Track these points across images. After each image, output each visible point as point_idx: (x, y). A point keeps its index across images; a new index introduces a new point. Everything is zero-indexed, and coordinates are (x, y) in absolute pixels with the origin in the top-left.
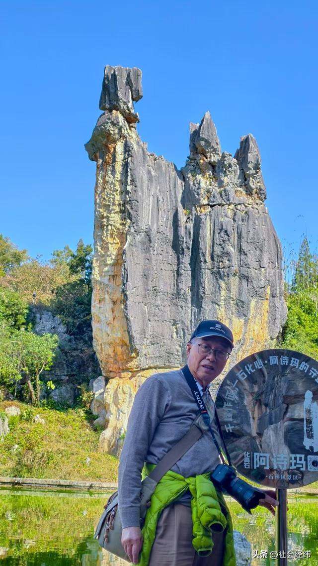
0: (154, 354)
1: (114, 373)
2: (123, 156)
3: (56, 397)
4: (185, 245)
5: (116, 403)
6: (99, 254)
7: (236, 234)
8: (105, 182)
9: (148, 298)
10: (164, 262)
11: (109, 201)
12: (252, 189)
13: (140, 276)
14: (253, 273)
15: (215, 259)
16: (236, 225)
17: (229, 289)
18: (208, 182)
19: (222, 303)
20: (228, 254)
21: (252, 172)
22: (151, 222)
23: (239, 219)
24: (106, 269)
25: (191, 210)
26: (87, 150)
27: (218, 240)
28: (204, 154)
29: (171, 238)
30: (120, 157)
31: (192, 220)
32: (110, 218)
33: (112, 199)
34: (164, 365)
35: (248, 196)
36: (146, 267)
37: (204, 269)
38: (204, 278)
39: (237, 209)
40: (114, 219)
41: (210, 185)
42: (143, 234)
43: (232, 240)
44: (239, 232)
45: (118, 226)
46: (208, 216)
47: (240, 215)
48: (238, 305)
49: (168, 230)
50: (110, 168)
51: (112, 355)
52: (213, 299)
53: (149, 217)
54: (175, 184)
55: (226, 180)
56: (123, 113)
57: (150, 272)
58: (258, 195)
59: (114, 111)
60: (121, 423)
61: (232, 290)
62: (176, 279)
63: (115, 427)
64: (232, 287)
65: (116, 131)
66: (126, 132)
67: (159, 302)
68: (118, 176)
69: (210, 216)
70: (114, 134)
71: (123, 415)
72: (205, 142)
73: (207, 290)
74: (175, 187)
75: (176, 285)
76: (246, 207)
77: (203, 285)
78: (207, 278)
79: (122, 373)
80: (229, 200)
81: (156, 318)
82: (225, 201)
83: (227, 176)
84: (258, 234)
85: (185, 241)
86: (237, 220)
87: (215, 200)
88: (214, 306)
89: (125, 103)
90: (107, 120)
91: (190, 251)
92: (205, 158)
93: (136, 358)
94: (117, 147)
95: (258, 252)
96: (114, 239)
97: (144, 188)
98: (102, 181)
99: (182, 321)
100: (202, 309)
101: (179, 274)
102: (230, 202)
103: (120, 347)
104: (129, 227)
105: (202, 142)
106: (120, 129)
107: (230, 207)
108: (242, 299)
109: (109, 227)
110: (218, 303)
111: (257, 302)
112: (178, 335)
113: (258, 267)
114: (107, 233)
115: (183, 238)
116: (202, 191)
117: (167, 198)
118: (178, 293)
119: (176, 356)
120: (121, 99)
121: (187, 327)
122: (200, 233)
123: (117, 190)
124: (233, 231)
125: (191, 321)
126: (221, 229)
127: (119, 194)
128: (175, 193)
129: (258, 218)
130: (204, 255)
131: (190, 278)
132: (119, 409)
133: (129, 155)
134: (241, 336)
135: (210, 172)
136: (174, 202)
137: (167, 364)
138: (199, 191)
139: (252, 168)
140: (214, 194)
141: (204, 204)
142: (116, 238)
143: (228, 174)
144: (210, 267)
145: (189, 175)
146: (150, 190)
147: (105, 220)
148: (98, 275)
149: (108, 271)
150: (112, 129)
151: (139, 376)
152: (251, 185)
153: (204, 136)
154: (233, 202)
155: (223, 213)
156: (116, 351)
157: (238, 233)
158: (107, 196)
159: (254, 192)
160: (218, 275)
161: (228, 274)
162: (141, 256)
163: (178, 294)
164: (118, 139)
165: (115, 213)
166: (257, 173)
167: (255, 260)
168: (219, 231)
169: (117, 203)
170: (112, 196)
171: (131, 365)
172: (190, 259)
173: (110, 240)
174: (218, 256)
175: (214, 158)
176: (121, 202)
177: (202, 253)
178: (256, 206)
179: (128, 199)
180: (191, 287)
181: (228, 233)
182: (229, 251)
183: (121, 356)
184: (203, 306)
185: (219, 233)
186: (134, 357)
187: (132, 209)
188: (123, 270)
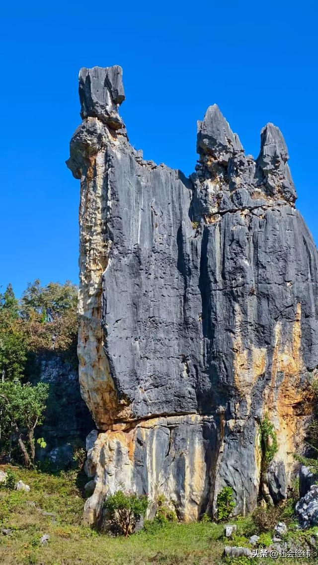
0: (158, 399)
1: (106, 425)
2: (104, 168)
3: (55, 457)
4: (191, 264)
5: (103, 463)
6: (83, 284)
7: (252, 244)
8: (88, 200)
9: (139, 331)
10: (167, 286)
11: (91, 222)
12: (273, 188)
13: (128, 306)
14: (275, 289)
15: (227, 277)
16: (251, 233)
17: (245, 312)
18: (218, 186)
19: (238, 330)
20: (241, 269)
21: (270, 167)
22: (141, 241)
23: (255, 225)
24: (89, 301)
25: (199, 221)
26: (68, 167)
27: (229, 254)
28: (211, 154)
29: (176, 258)
30: (100, 170)
31: (201, 233)
32: (92, 242)
33: (93, 220)
34: (175, 411)
35: (269, 197)
36: (135, 294)
37: (215, 290)
38: (215, 301)
39: (253, 214)
40: (96, 241)
41: (221, 189)
42: (131, 256)
43: (246, 252)
44: (256, 241)
45: (100, 249)
46: (217, 227)
47: (257, 220)
48: (258, 332)
49: (171, 249)
50: (91, 184)
51: (101, 403)
52: (227, 326)
53: (137, 235)
54: (180, 194)
55: (237, 180)
56: (101, 119)
57: (140, 300)
58: (282, 194)
59: (90, 118)
60: (107, 487)
61: (249, 313)
62: (183, 305)
63: (101, 492)
64: (249, 309)
65: (95, 141)
66: (107, 140)
67: (161, 335)
68: (100, 191)
69: (220, 226)
70: (93, 144)
71: (109, 477)
72: (209, 139)
73: (220, 315)
74: (180, 198)
75: (183, 314)
76: (265, 210)
77: (214, 310)
78: (219, 301)
79: (114, 425)
80: (241, 204)
81: (158, 355)
82: (236, 206)
83: (239, 176)
84: (279, 242)
85: (191, 260)
86: (253, 227)
87: (225, 206)
88: (229, 334)
89: (103, 107)
90: (82, 129)
91: (199, 270)
92: (213, 159)
93: (128, 405)
94: (97, 159)
95: (281, 264)
96: (97, 265)
97: (132, 201)
98: (84, 200)
99: (193, 356)
100: (214, 340)
101: (186, 300)
102: (244, 206)
103: (108, 393)
104: (111, 248)
105: (205, 140)
106: (100, 137)
107: (244, 212)
108: (261, 323)
109: (92, 252)
110: (233, 330)
111: (284, 325)
112: (190, 374)
113: (281, 281)
114: (90, 259)
115: (189, 256)
116: (210, 198)
117: (169, 211)
118: (186, 322)
119: (189, 400)
120: (97, 103)
121: (200, 362)
122: (208, 248)
123: (99, 208)
124: (246, 241)
125: (204, 356)
126: (232, 240)
127: (100, 212)
128: (180, 204)
129: (279, 222)
130: (213, 274)
131: (201, 303)
132: (105, 470)
133: (109, 165)
134: (264, 369)
135: (222, 175)
136: (179, 214)
137: (179, 410)
138: (207, 197)
139: (270, 163)
140: (224, 200)
141: (214, 212)
142: (100, 264)
143: (240, 174)
144: (221, 287)
145: (198, 182)
146: (139, 203)
147: (88, 244)
148: (82, 310)
149: (91, 303)
150: (89, 139)
151: (139, 427)
152: (271, 183)
153: (206, 133)
154: (247, 206)
155: (235, 221)
156: (104, 399)
157: (253, 242)
158: (89, 216)
159: (275, 192)
160: (231, 296)
161: (242, 294)
162: (129, 282)
163: (185, 324)
164: (99, 150)
165: (97, 235)
166: (277, 168)
167: (277, 273)
168: (230, 243)
169: (99, 222)
170: (93, 216)
171: (123, 414)
172: (199, 280)
173: (93, 267)
174: (230, 273)
175: (224, 157)
176: (103, 221)
177: (211, 271)
178: (277, 208)
179: (109, 216)
180: (202, 313)
181: (241, 243)
182: (243, 265)
183: (110, 405)
184: (215, 336)
185: (230, 245)
186: (124, 405)
187: (113, 227)
188: (102, 300)
